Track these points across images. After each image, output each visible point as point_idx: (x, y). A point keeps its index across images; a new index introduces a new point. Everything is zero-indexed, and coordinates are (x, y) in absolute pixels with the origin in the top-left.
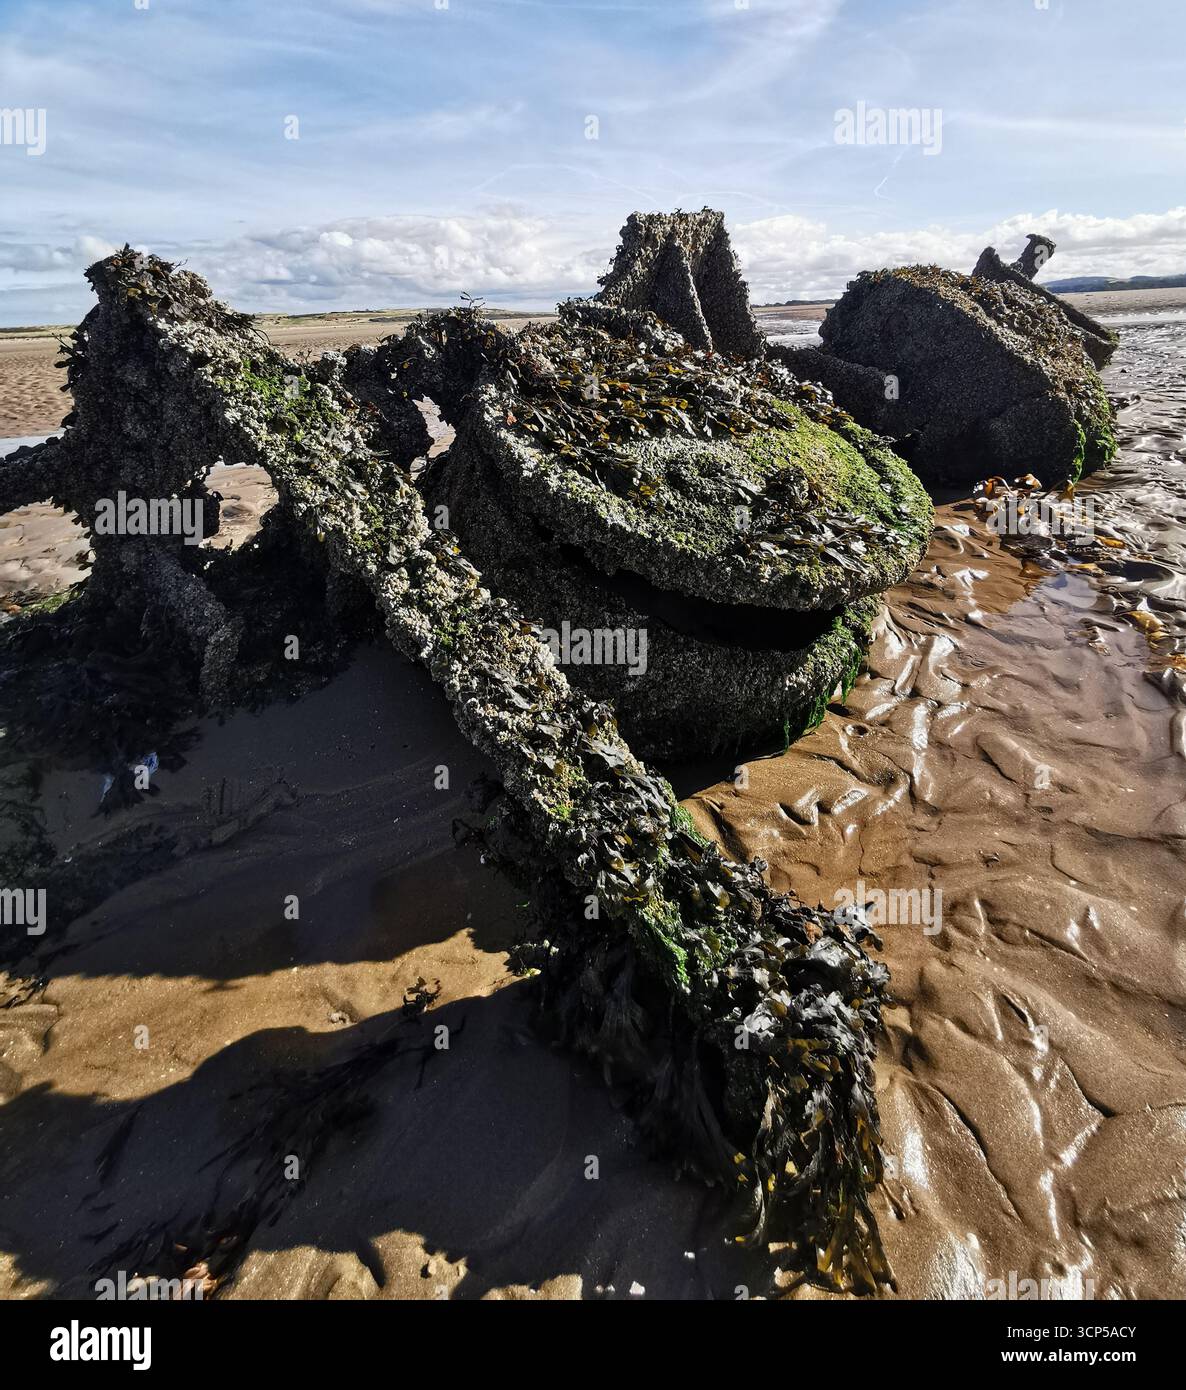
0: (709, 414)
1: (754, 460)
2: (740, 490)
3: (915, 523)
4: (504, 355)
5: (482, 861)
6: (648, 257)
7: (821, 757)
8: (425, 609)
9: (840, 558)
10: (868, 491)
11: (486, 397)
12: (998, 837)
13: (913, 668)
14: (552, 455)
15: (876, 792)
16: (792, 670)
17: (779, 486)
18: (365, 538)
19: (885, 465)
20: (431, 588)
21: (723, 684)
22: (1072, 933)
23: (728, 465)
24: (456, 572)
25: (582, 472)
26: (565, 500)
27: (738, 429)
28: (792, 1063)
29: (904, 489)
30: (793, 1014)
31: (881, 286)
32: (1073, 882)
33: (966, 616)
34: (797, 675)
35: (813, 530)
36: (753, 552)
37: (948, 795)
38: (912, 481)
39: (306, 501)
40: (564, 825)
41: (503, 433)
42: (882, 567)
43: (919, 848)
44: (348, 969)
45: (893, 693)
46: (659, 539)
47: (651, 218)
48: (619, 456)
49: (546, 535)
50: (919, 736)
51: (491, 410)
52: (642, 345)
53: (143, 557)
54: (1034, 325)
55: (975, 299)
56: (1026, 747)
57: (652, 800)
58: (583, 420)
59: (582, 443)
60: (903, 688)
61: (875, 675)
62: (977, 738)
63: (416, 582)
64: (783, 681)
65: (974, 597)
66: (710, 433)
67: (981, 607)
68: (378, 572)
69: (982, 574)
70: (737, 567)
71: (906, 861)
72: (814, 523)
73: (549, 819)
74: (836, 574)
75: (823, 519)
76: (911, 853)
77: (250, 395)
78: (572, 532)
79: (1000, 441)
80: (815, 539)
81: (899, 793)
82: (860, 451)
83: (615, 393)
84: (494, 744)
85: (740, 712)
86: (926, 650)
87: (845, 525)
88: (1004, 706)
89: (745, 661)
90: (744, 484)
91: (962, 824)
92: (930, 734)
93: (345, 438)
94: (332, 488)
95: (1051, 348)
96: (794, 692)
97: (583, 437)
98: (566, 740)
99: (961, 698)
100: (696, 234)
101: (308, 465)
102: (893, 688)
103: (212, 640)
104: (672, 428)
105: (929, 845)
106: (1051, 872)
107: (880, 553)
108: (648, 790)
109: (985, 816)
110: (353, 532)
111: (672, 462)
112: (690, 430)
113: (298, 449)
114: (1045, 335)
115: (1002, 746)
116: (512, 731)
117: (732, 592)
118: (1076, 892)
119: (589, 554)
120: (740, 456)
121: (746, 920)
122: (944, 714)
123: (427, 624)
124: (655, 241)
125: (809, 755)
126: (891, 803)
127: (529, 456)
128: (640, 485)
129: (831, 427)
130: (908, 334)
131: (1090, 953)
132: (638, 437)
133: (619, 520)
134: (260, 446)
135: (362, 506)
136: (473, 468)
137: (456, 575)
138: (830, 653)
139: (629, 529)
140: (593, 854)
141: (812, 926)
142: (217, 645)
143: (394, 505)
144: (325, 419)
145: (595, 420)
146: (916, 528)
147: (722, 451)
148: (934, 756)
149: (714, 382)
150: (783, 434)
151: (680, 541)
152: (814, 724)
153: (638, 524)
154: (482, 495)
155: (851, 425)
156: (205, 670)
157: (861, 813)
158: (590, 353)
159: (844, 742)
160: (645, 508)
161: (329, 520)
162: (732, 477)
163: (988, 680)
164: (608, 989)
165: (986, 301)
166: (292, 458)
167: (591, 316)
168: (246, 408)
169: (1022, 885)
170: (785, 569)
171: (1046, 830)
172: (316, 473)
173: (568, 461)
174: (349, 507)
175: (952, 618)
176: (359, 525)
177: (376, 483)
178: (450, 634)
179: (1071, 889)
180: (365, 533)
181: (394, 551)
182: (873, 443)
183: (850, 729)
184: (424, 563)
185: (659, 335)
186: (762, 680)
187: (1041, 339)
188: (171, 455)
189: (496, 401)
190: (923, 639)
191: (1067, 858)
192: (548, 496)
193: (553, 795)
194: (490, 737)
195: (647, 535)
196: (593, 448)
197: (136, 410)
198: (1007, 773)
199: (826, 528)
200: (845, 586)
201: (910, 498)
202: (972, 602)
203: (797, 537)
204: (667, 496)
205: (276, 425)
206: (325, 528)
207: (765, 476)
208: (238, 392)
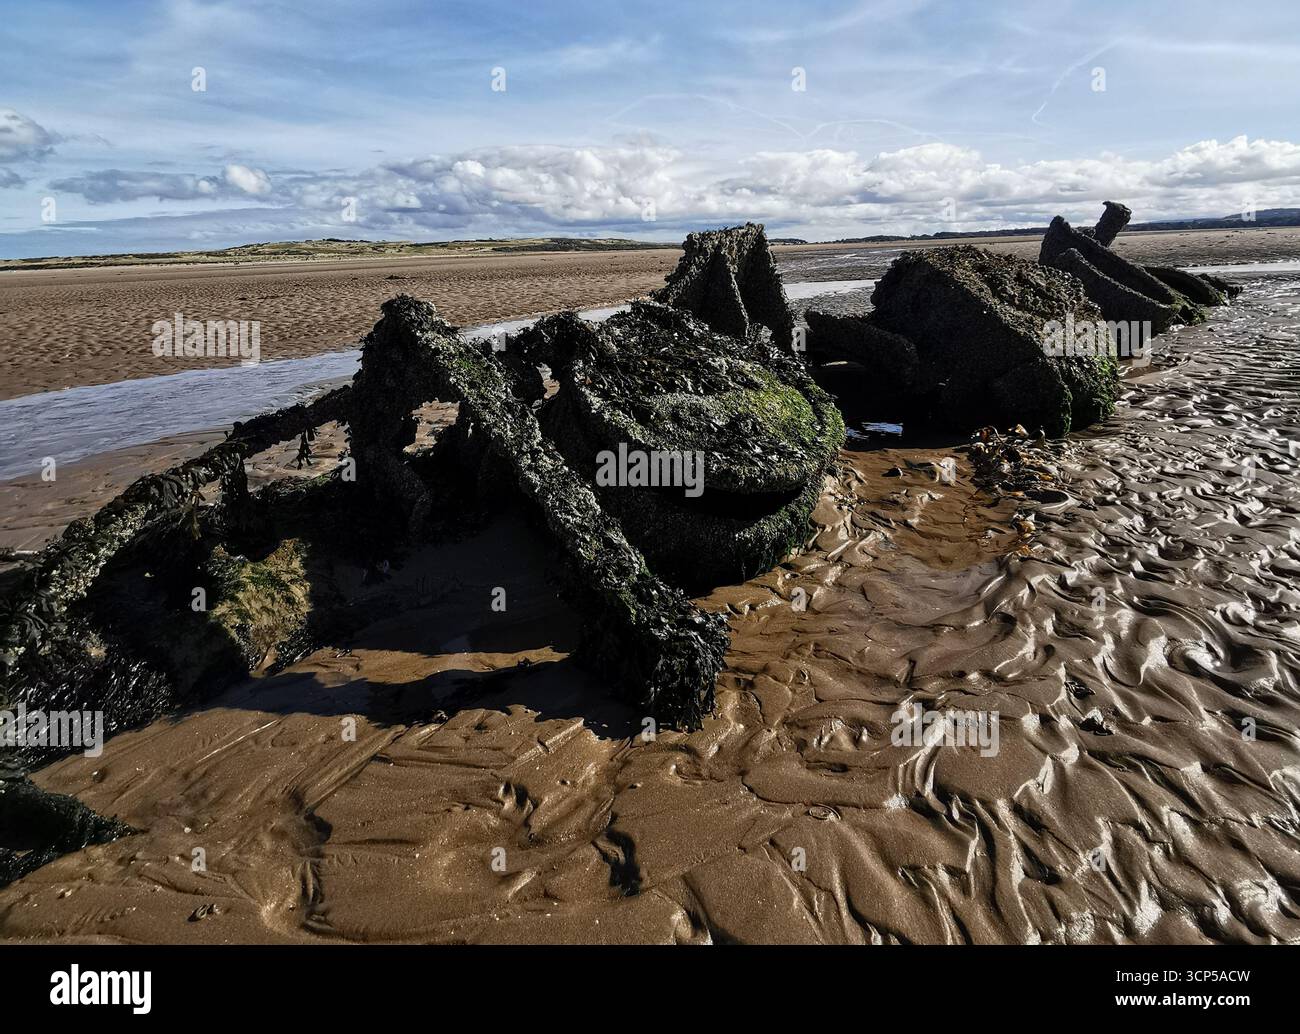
0: (703, 379)
1: (726, 408)
2: (712, 424)
3: (822, 448)
4: (589, 343)
8: (537, 471)
9: (760, 463)
10: (800, 428)
11: (576, 367)
14: (608, 402)
17: (735, 422)
18: (512, 439)
20: (541, 463)
23: (708, 410)
24: (553, 457)
25: (623, 411)
26: (612, 423)
27: (720, 389)
35: (748, 447)
39: (486, 421)
41: (583, 388)
42: (787, 470)
48: (645, 402)
51: (579, 375)
52: (676, 334)
58: (629, 382)
59: (626, 395)
63: (534, 459)
66: (702, 392)
68: (517, 455)
72: (750, 443)
74: (754, 471)
75: (755, 442)
77: (459, 369)
80: (749, 452)
83: (650, 366)
90: (715, 420)
93: (503, 391)
94: (498, 415)
97: (627, 392)
101: (488, 404)
104: (680, 387)
107: (788, 461)
110: (507, 436)
111: (676, 407)
112: (690, 389)
113: (482, 397)
120: (717, 405)
123: (538, 478)
127: (596, 401)
128: (654, 419)
132: (659, 393)
133: (639, 437)
134: (465, 395)
135: (511, 425)
139: (643, 442)
143: (525, 424)
144: (494, 382)
145: (636, 382)
147: (708, 402)
149: (710, 360)
153: (649, 439)
158: (642, 339)
160: (654, 432)
161: (496, 430)
162: (708, 417)
167: (648, 312)
168: (458, 377)
170: (725, 467)
173: (617, 405)
174: (505, 425)
176: (509, 433)
177: (517, 414)
180: (512, 437)
181: (525, 445)
184: (538, 452)
189: (582, 370)
195: (652, 445)
196: (632, 398)
199: (757, 447)
203: (737, 450)
204: (669, 426)
205: (472, 385)
206: (494, 434)
207: (730, 417)
208: (455, 368)
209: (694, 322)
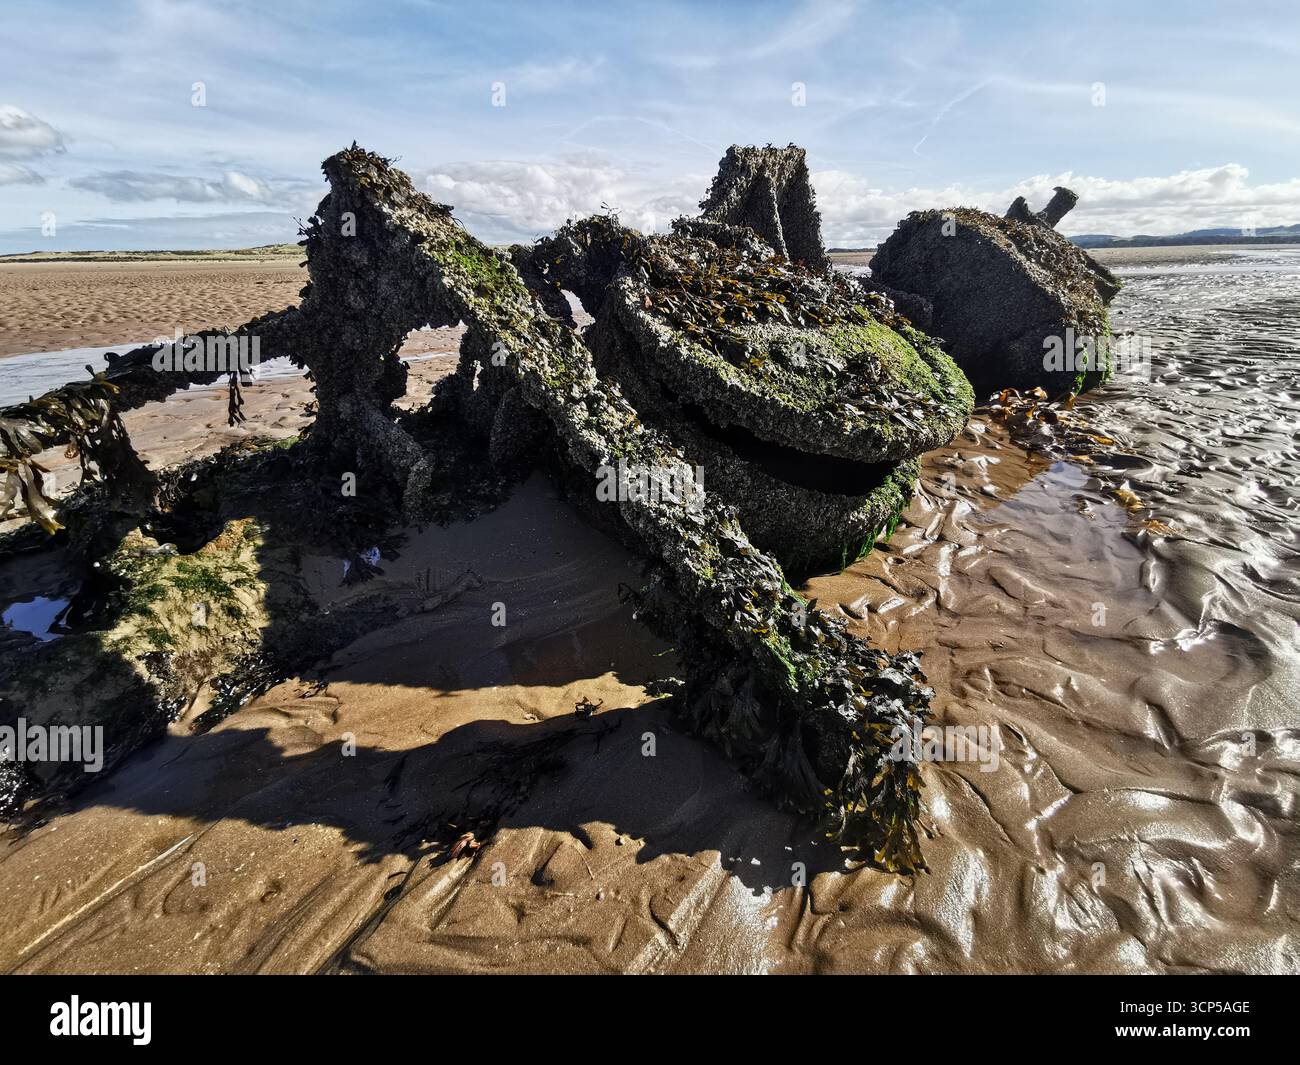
0: (802, 307)
1: (837, 345)
2: (828, 367)
3: (960, 402)
4: (639, 254)
5: (634, 617)
6: (742, 185)
7: (868, 577)
8: (602, 432)
9: (904, 420)
10: (924, 377)
11: (626, 286)
12: (1002, 633)
13: (939, 522)
14: (681, 332)
15: (911, 601)
16: (854, 508)
17: (858, 365)
18: (553, 378)
19: (935, 360)
20: (605, 417)
21: (804, 514)
22: (1058, 691)
23: (818, 347)
24: (620, 409)
25: (705, 345)
26: (693, 365)
27: (826, 321)
28: (868, 738)
29: (951, 378)
30: (871, 709)
31: (928, 224)
32: (1059, 663)
33: (982, 489)
34: (859, 513)
35: (885, 399)
36: (840, 411)
37: (966, 605)
38: (957, 373)
40: (709, 582)
41: (642, 314)
42: (935, 430)
43: (943, 637)
44: (532, 689)
46: (767, 398)
47: (747, 151)
48: (733, 334)
49: (673, 397)
50: (944, 568)
51: (631, 296)
52: (745, 253)
53: (356, 408)
54: (1058, 262)
55: (1009, 237)
56: (1026, 577)
57: (770, 571)
58: (704, 307)
59: (703, 324)
60: (932, 534)
61: (909, 525)
62: (988, 570)
63: (593, 412)
64: (848, 516)
65: (988, 476)
66: (803, 323)
67: (993, 483)
68: (565, 404)
69: (995, 460)
70: (828, 422)
71: (934, 644)
72: (885, 394)
73: (698, 577)
74: (901, 432)
75: (891, 392)
76: (937, 640)
77: (459, 267)
78: (698, 391)
79: (1016, 360)
80: (886, 405)
81: (930, 601)
82: (916, 348)
83: (727, 288)
84: (656, 526)
85: (811, 539)
86: (949, 510)
87: (907, 397)
88: (1011, 550)
89: (820, 499)
90: (831, 361)
91: (976, 624)
92: (952, 566)
93: (529, 306)
94: (526, 340)
95: (1069, 283)
96: (855, 525)
97: (704, 319)
98: (708, 526)
99: (977, 543)
100: (782, 167)
101: (508, 322)
103: (415, 468)
104: (773, 316)
105: (953, 635)
106: (1042, 655)
107: (934, 420)
108: (767, 565)
109: (994, 619)
110: (545, 373)
111: (774, 342)
112: (787, 319)
113: (500, 310)
114: (1067, 272)
115: (1008, 577)
116: (669, 518)
117: (820, 441)
118: (1061, 668)
119: (707, 411)
120: (825, 342)
121: (836, 652)
122: (962, 554)
123: (603, 443)
124: (749, 171)
125: (859, 575)
126: (922, 609)
127: (665, 334)
128: (750, 358)
129: (893, 328)
130: (948, 266)
131: (1070, 704)
132: (746, 322)
133: (736, 382)
134: (471, 306)
135: (549, 356)
136: (613, 344)
137: (620, 410)
138: (883, 499)
139: (744, 389)
140: (731, 600)
141: (882, 660)
142: (418, 473)
143: (572, 357)
144: (514, 291)
145: (713, 307)
146: (961, 405)
147: (812, 337)
148: (955, 580)
149: (806, 282)
150: (859, 328)
151: (784, 400)
152: (864, 555)
153: (751, 385)
154: (621, 364)
155: (908, 328)
156: (407, 493)
157: (900, 614)
158: (704, 258)
159: (886, 568)
160: (754, 375)
161: (526, 363)
162: (821, 356)
163: (998, 533)
164: (736, 692)
165: (1018, 239)
166: (494, 316)
167: (699, 230)
168: (457, 277)
169: (1021, 662)
170: (863, 425)
171: (1040, 630)
172: (514, 328)
173: (694, 337)
174: (540, 355)
175: (970, 490)
176: (548, 369)
177: (557, 341)
178: (620, 450)
179: (1058, 666)
180: (554, 375)
181: (576, 389)
182: (925, 343)
183: (890, 560)
184: (598, 399)
185: (756, 247)
186: (832, 513)
187: (1062, 275)
188: (382, 322)
189: (635, 289)
190: (947, 502)
191: (1053, 647)
192: (680, 363)
193: (699, 562)
194: (653, 522)
195: (758, 394)
196: (712, 327)
197: (357, 285)
198: (1010, 592)
199: (894, 399)
200: (907, 441)
201: (956, 384)
202: (987, 480)
203: (873, 403)
204: (771, 367)
205: (480, 291)
206: (524, 369)
207: (846, 358)
208: (450, 264)
209: (760, 243)
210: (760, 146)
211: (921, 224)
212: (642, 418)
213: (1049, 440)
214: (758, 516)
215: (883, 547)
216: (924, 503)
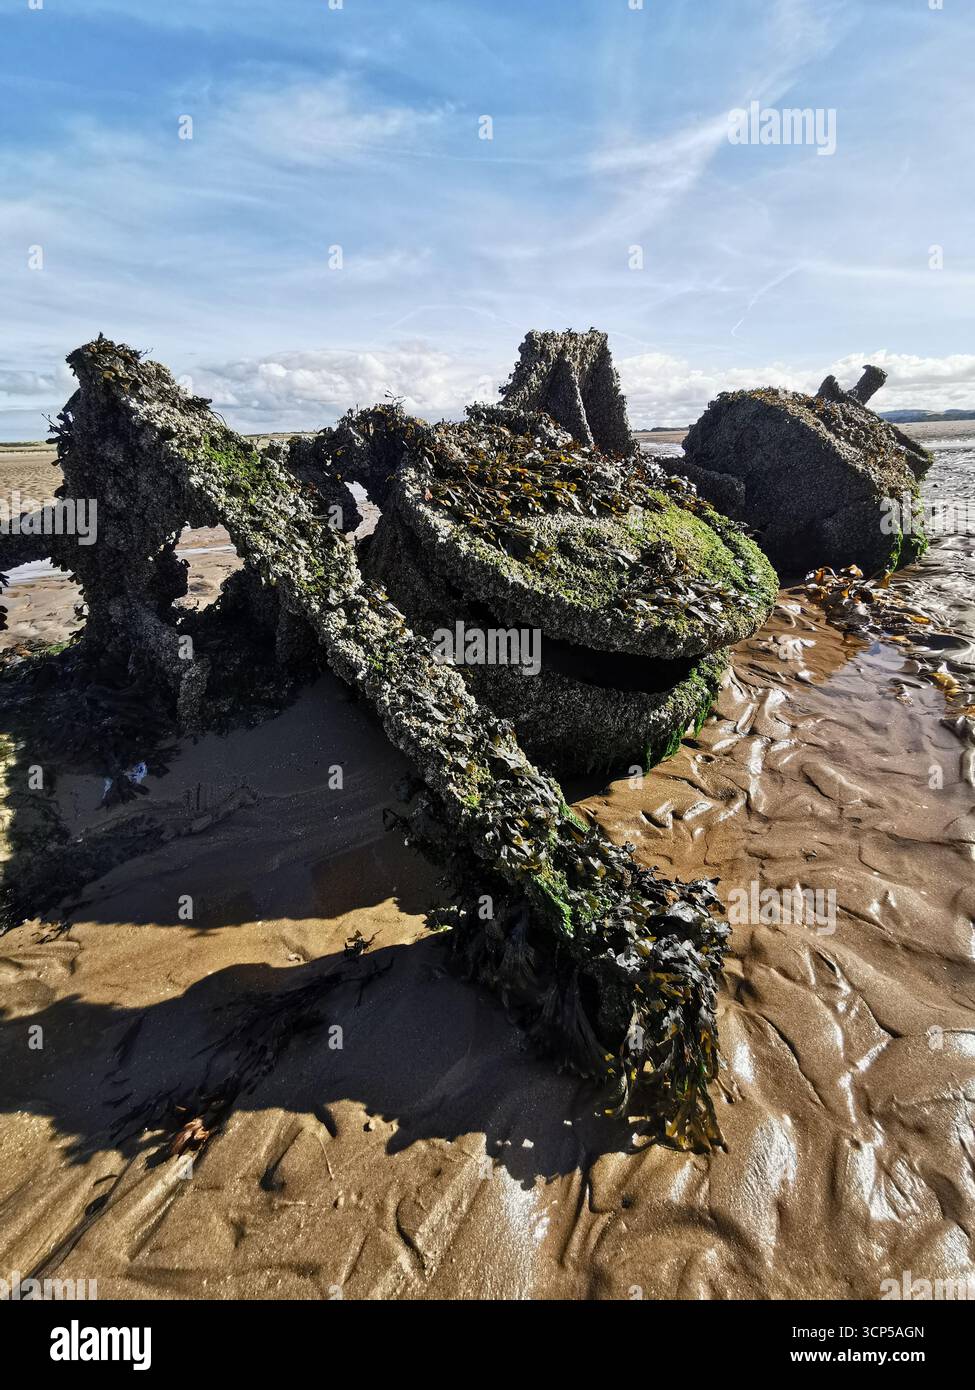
2: (619, 558)
3: (763, 590)
4: (422, 444)
5: (406, 843)
6: (542, 370)
7: (675, 778)
8: (360, 641)
9: (701, 614)
10: (725, 564)
11: (407, 478)
12: (817, 839)
13: (751, 714)
14: (462, 526)
15: (719, 805)
16: (655, 707)
18: (309, 583)
19: (738, 545)
20: (365, 625)
21: (600, 716)
22: (874, 909)
23: (610, 538)
24: (385, 614)
25: (487, 539)
26: (473, 562)
27: (619, 509)
28: (654, 991)
29: (754, 565)
30: (654, 955)
31: (738, 403)
32: (876, 873)
33: (797, 675)
34: (660, 711)
35: (680, 591)
36: (630, 607)
37: (777, 808)
38: (761, 558)
39: (260, 552)
40: (474, 811)
41: (421, 507)
42: (735, 623)
43: (752, 846)
44: (302, 923)
45: (735, 731)
46: (552, 595)
47: (545, 336)
48: (518, 527)
49: (458, 594)
50: (755, 764)
51: (411, 488)
52: (538, 440)
53: (127, 610)
54: (866, 440)
55: (818, 416)
56: (842, 773)
57: (544, 794)
58: (488, 498)
59: (487, 517)
60: (743, 728)
61: (720, 718)
62: (802, 766)
63: (352, 620)
64: (648, 715)
65: (803, 661)
66: (595, 512)
67: (808, 668)
68: (320, 611)
69: (810, 643)
70: (616, 619)
71: (742, 856)
72: (680, 586)
73: (461, 806)
74: (698, 627)
75: (687, 583)
76: (745, 850)
77: (210, 464)
78: (479, 589)
79: (830, 538)
80: (680, 598)
81: (737, 805)
82: (718, 533)
83: (516, 477)
84: (417, 748)
85: (612, 740)
86: (762, 699)
87: (705, 589)
88: (825, 743)
89: (617, 699)
90: (622, 553)
91: (787, 829)
92: (764, 763)
93: (291, 504)
94: (281, 542)
95: (879, 460)
96: (656, 725)
97: (488, 511)
98: (475, 746)
99: (790, 736)
100: (584, 352)
101: (261, 522)
102: (735, 728)
103: (187, 675)
104: (563, 506)
105: (761, 844)
106: (858, 865)
107: (733, 611)
108: (541, 787)
109: (807, 823)
110: (299, 578)
111: (563, 534)
112: (578, 509)
113: (252, 510)
114: (876, 449)
115: (822, 773)
116: (431, 738)
117: (611, 639)
118: (878, 880)
119: (492, 609)
120: (619, 531)
121: (618, 886)
122: (775, 748)
123: (361, 654)
124: (549, 356)
125: (666, 776)
126: (731, 813)
127: (444, 527)
128: (536, 551)
129: (695, 513)
130: (758, 446)
131: (887, 924)
132: (535, 513)
133: (519, 579)
134: (220, 507)
135: (307, 559)
136: (396, 539)
137: (385, 616)
138: (687, 695)
139: (526, 586)
140: (497, 832)
141: (671, 893)
142: (190, 680)
143: (332, 558)
144: (273, 488)
145: (499, 499)
146: (764, 595)
147: (605, 526)
148: (767, 778)
149: (599, 469)
150: (656, 515)
151: (569, 597)
152: (669, 754)
153: (534, 582)
154: (404, 560)
155: (711, 512)
156: (181, 701)
157: (707, 820)
158: (494, 445)
159: (694, 767)
160: (539, 570)
161: (279, 568)
162: (612, 547)
163: (812, 723)
164: (508, 935)
165: (827, 418)
166: (246, 517)
167: (493, 416)
168: (207, 475)
169: (835, 874)
170: (656, 622)
171: (855, 835)
172: (267, 530)
173: (476, 531)
174: (295, 558)
175: (784, 676)
176: (304, 573)
177: (317, 541)
178: (381, 661)
179: (874, 877)
180: (309, 579)
181: (334, 595)
182: (729, 527)
183: (699, 758)
184: (358, 605)
185: (552, 432)
186: (631, 714)
187: (872, 452)
188: (145, 521)
189: (416, 481)
190: (760, 691)
191: (872, 856)
192: (459, 559)
193: (465, 787)
194: (413, 742)
195: (541, 592)
196: (497, 520)
197: (116, 483)
198: (826, 793)
199: (690, 591)
200: (704, 637)
201: (759, 571)
202: (802, 665)
203: (666, 597)
204: (559, 561)
205: (233, 489)
206: (276, 574)
207: (639, 548)
208: (199, 461)
209: (556, 428)
210: (560, 330)
211: (730, 405)
212: (408, 624)
213: (865, 619)
214: (553, 718)
215: (691, 743)
216: (736, 693)
